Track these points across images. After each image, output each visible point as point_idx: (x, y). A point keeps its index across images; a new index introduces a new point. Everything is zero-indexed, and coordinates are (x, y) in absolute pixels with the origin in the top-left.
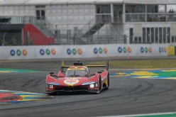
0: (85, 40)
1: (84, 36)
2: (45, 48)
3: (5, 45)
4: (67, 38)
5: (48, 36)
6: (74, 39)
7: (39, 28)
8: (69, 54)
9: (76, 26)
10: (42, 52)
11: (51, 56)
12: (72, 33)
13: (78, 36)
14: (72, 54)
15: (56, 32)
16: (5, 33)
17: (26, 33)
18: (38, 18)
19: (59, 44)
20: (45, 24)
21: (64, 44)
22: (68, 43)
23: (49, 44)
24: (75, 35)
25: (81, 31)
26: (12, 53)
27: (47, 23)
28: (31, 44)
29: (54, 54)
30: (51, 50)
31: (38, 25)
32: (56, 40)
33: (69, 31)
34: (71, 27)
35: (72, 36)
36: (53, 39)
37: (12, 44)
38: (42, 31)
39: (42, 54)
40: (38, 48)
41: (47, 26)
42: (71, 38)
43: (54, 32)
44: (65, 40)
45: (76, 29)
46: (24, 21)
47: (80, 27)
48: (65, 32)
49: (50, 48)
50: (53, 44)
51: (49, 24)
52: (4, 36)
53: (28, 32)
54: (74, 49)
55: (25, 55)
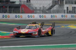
0: (47, 12)
1: (47, 10)
2: (30, 15)
3: (13, 13)
4: (40, 10)
5: (32, 10)
6: (43, 11)
7: (27, 6)
8: (40, 17)
9: (44, 6)
12: (42, 8)
13: (44, 10)
14: (42, 17)
17: (22, 8)
18: (27, 2)
19: (36, 13)
20: (30, 5)
21: (38, 13)
23: (32, 13)
24: (43, 9)
25: (45, 8)
26: (16, 17)
27: (31, 4)
29: (34, 17)
30: (32, 16)
31: (27, 5)
32: (35, 11)
33: (40, 8)
34: (41, 6)
35: (42, 10)
36: (34, 11)
37: (16, 13)
38: (29, 7)
39: (29, 17)
40: (27, 15)
41: (31, 5)
42: (41, 11)
44: (39, 12)
45: (43, 7)
47: (45, 6)
48: (39, 8)
49: (32, 15)
50: (34, 13)
51: (32, 5)
52: (13, 9)
53: (23, 8)
54: (42, 16)
55: (21, 17)
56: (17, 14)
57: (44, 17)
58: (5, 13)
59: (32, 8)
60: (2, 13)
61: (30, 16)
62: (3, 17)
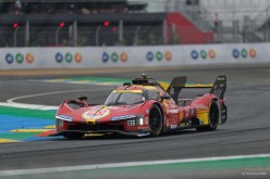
0: (260, 35)
1: (259, 30)
2: (199, 48)
3: (139, 45)
4: (233, 32)
5: (204, 31)
6: (243, 34)
7: (189, 18)
8: (236, 57)
9: (246, 14)
10: (194, 55)
11: (208, 61)
12: (241, 25)
13: (250, 30)
14: (240, 57)
15: (216, 24)
16: (139, 27)
17: (169, 26)
18: (189, 3)
19: (219, 42)
20: (199, 13)
21: (229, 42)
22: (235, 41)
23: (205, 42)
24: (246, 27)
25: (254, 21)
27: (202, 10)
28: (178, 43)
29: (212, 57)
30: (208, 52)
31: (188, 13)
32: (215, 36)
33: (236, 23)
34: (240, 16)
35: (241, 30)
36: (211, 35)
38: (195, 23)
39: (195, 58)
40: (188, 49)
41: (202, 16)
42: (239, 33)
43: (213, 25)
44: (229, 36)
45: (246, 18)
46: (167, 8)
48: (230, 24)
49: (206, 48)
50: (212, 42)
51: (206, 12)
52: (137, 32)
53: (174, 26)
54: (244, 50)
55: (169, 59)
56: (154, 49)
57: (249, 57)
58: (110, 44)
59: (207, 23)
60: (100, 45)
61: (199, 52)
62: (105, 61)
